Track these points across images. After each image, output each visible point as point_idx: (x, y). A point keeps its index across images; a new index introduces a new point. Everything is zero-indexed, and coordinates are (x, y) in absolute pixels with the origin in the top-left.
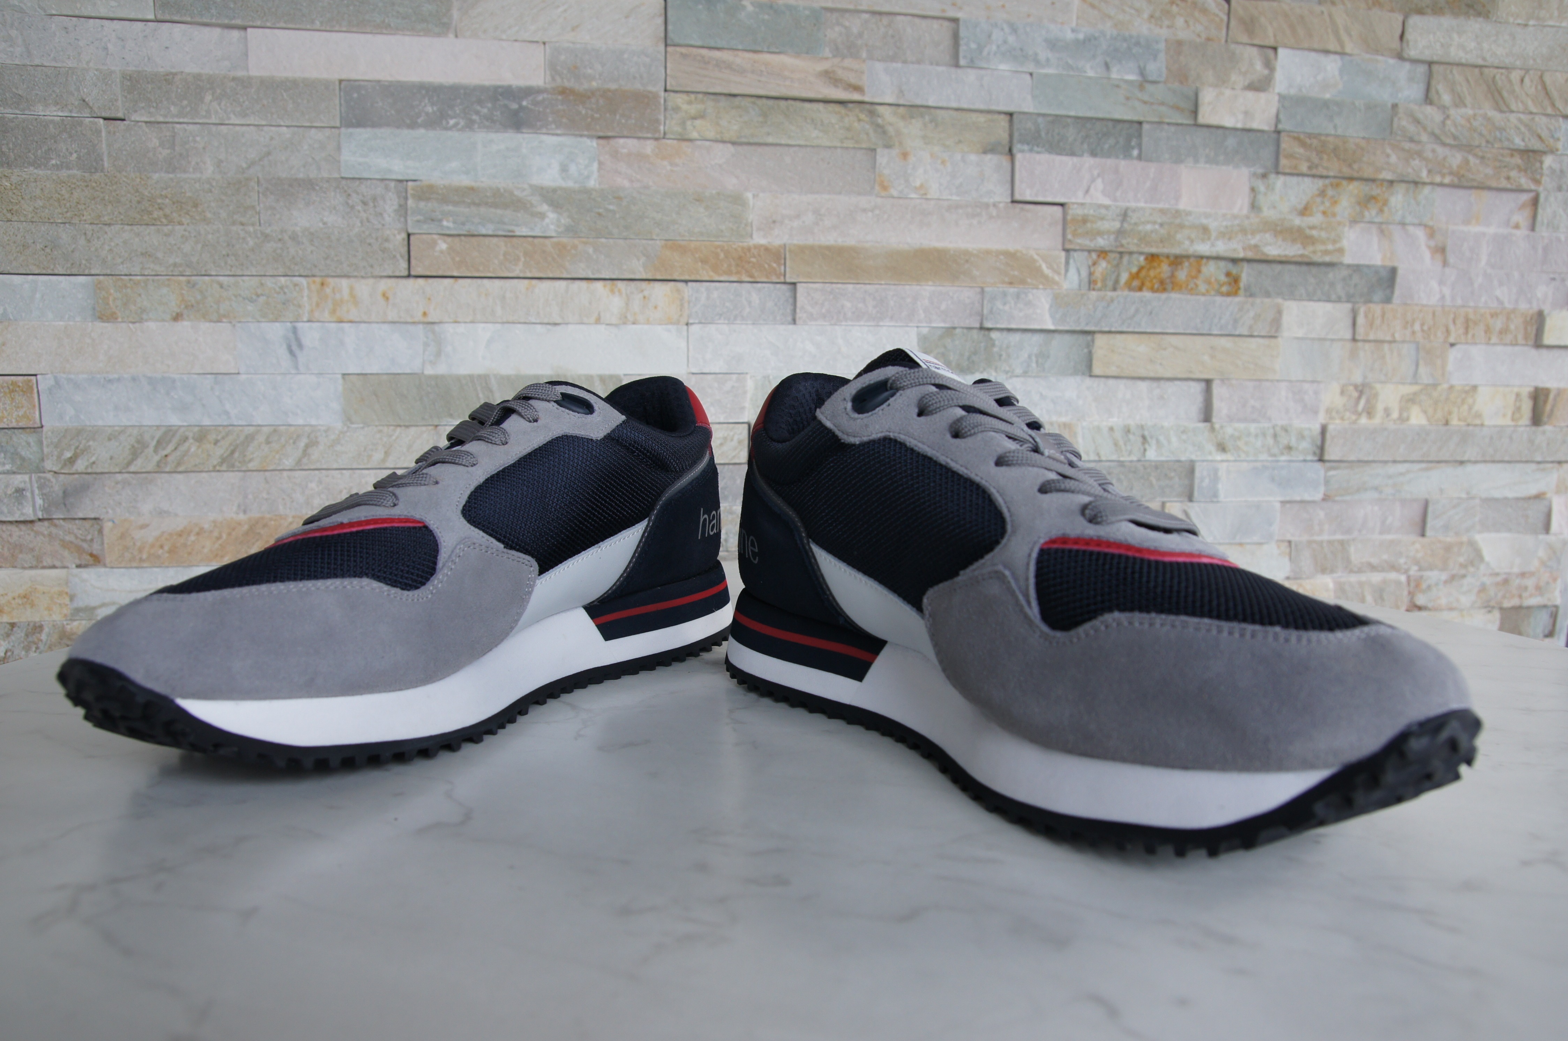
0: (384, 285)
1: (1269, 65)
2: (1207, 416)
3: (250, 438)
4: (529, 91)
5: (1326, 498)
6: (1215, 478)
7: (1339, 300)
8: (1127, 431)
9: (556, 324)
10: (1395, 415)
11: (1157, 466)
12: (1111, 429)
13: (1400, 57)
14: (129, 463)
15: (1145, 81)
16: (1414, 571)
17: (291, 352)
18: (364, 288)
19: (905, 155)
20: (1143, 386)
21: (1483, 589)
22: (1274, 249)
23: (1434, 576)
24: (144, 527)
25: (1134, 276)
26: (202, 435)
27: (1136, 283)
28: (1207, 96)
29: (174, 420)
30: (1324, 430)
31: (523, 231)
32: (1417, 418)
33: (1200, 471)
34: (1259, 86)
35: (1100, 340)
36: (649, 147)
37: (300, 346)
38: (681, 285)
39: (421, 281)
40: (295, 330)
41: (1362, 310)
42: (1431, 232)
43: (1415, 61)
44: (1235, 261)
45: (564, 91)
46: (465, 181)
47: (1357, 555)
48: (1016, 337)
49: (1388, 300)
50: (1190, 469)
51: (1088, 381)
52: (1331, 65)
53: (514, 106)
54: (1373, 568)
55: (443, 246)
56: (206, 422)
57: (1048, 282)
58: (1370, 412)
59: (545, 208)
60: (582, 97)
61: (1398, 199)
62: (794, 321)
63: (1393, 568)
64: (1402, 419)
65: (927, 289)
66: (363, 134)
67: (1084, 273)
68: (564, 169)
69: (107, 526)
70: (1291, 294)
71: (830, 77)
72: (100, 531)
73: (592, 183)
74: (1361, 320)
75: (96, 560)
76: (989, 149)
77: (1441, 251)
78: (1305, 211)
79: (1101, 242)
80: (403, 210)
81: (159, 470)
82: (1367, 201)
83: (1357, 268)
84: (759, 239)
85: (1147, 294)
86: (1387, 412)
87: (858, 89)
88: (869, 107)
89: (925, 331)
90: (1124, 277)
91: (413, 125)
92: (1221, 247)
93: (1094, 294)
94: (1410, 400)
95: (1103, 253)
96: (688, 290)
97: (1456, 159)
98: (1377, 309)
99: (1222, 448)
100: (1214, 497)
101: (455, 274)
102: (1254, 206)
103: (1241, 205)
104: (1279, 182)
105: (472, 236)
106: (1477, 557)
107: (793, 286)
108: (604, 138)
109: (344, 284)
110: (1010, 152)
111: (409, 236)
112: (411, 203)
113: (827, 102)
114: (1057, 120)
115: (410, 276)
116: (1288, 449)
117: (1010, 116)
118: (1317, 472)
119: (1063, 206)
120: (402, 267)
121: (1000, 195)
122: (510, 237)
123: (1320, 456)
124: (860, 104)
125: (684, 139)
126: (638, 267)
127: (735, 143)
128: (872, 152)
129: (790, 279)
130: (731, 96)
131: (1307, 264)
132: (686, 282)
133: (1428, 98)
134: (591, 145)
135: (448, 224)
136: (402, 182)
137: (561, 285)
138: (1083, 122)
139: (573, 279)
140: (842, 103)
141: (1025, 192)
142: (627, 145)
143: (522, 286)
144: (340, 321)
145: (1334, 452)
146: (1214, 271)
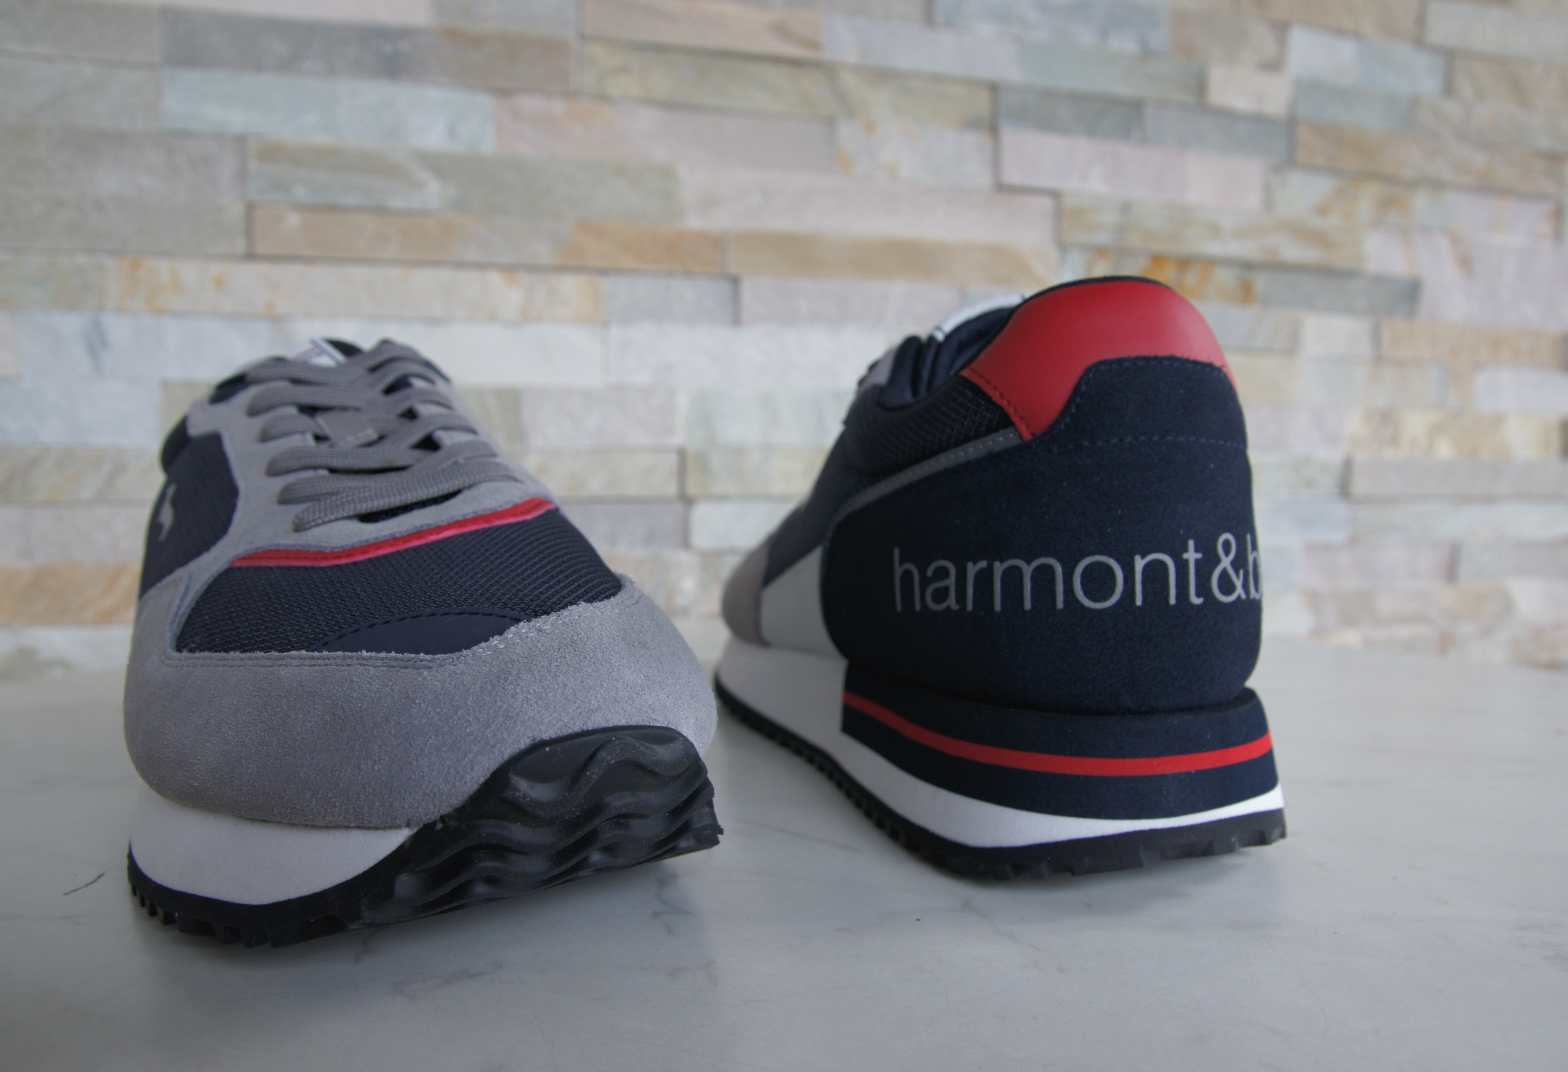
0: (217, 268)
1: (1282, 43)
3: (34, 463)
4: (405, 33)
5: (1354, 541)
7: (1358, 314)
10: (1422, 445)
13: (1419, 42)
15: (1146, 54)
16: (1444, 623)
17: (92, 351)
18: (190, 271)
19: (870, 128)
21: (1516, 644)
22: (1293, 253)
23: (1466, 629)
28: (1217, 76)
30: (1348, 463)
31: (396, 203)
32: (1445, 450)
34: (1272, 66)
36: (558, 107)
37: (104, 343)
38: (597, 278)
39: (265, 264)
40: (98, 324)
41: (1386, 326)
42: (1456, 240)
43: (1435, 50)
44: (1247, 266)
45: (453, 36)
46: (322, 139)
47: (1385, 605)
49: (1412, 314)
52: (1347, 50)
53: (388, 49)
54: (1402, 620)
55: (293, 220)
58: (1394, 441)
59: (424, 176)
60: (476, 42)
61: (1420, 203)
62: (736, 322)
63: (1421, 619)
64: (1430, 450)
65: (898, 289)
66: (191, 77)
67: (1081, 273)
68: (452, 130)
70: (1310, 304)
71: (781, 31)
73: (488, 148)
74: (1385, 338)
76: (970, 124)
77: (1465, 262)
78: (1323, 210)
79: (1101, 238)
80: (242, 175)
82: (1387, 203)
83: (1379, 280)
84: (694, 223)
86: (1413, 442)
87: (813, 44)
88: (828, 69)
91: (258, 67)
92: (1234, 248)
94: (1435, 430)
95: (1101, 252)
96: (606, 284)
97: (1479, 160)
98: (1401, 324)
101: (310, 254)
102: (1268, 203)
103: (1253, 200)
104: (1295, 179)
105: (332, 208)
106: (1508, 607)
107: (735, 281)
108: (502, 93)
109: (164, 267)
110: (993, 130)
111: (250, 208)
112: (253, 165)
113: (777, 60)
114: (1048, 95)
115: (251, 256)
116: (1310, 484)
117: (994, 88)
118: (1340, 510)
119: (1055, 195)
120: (240, 245)
121: (982, 178)
122: (380, 211)
123: (1344, 489)
124: (817, 65)
125: (602, 98)
126: (542, 252)
127: (667, 105)
128: (830, 122)
129: (733, 269)
130: (661, 49)
131: (1325, 272)
132: (603, 272)
133: (1449, 89)
134: (486, 102)
135: (301, 193)
136: (241, 140)
137: (444, 275)
138: (1077, 98)
139: (460, 265)
140: (796, 63)
141: (1013, 176)
142: (531, 103)
143: (394, 273)
144: (159, 312)
145: (1360, 486)
146: (1225, 277)
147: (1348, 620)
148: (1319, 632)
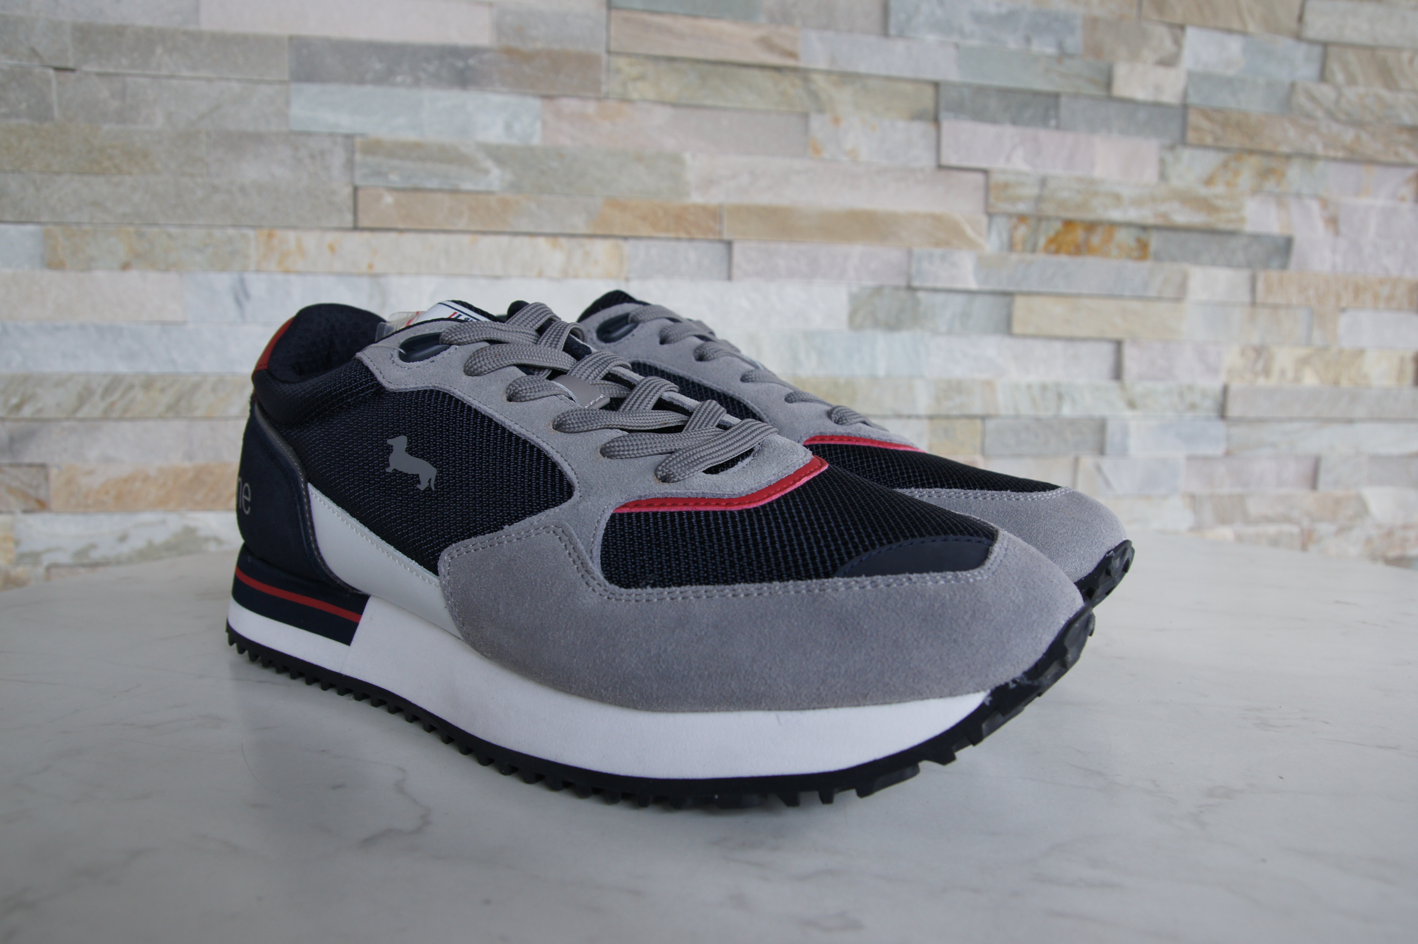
0: (330, 237)
1: (1178, 42)
2: (1118, 373)
3: (196, 387)
4: (474, 51)
5: (1228, 454)
6: (1125, 433)
7: (1239, 267)
8: (1044, 388)
9: (497, 278)
10: (1290, 375)
11: (1072, 422)
12: (1029, 387)
13: (1298, 37)
14: (77, 409)
15: (1063, 55)
16: (1306, 523)
17: (238, 302)
18: (311, 240)
19: (836, 121)
20: (1058, 346)
21: (1369, 540)
22: (1181, 217)
23: (1324, 528)
24: (90, 473)
25: (1051, 241)
26: (148, 383)
27: (1053, 247)
28: (1121, 71)
29: (121, 368)
30: (1225, 390)
31: (468, 186)
32: (1310, 379)
33: (1112, 427)
34: (1169, 62)
35: (1020, 302)
36: (591, 107)
37: (247, 295)
38: (621, 242)
39: (367, 235)
40: (242, 281)
41: (1261, 276)
42: (1325, 203)
43: (1312, 42)
44: (1145, 228)
45: (509, 52)
46: (411, 136)
47: (1255, 507)
48: (940, 298)
49: (1284, 266)
50: (1101, 426)
51: (1008, 341)
52: (1235, 45)
53: (460, 64)
54: (1269, 520)
55: (389, 199)
56: (154, 370)
57: (971, 244)
58: (1267, 372)
59: (489, 164)
60: (528, 57)
61: (1294, 172)
62: (729, 278)
63: (1287, 519)
64: (1297, 379)
65: (857, 250)
66: (312, 89)
67: (1005, 236)
68: (508, 127)
69: (54, 472)
70: (1196, 259)
71: (767, 44)
72: (47, 478)
73: (536, 141)
74: (1260, 286)
75: (42, 506)
76: (917, 116)
77: (1333, 222)
78: (1209, 181)
79: (1022, 207)
80: (350, 165)
81: (106, 417)
82: (1265, 173)
83: (1256, 237)
84: (696, 198)
85: (1063, 258)
86: (1283, 373)
87: (792, 55)
88: (803, 74)
89: (855, 289)
90: (1042, 241)
91: (361, 81)
92: (1133, 215)
93: (1014, 257)
94: (1304, 362)
95: (1022, 218)
96: (627, 247)
97: (1349, 135)
98: (1274, 275)
99: (1132, 405)
100: (1123, 451)
101: (401, 226)
102: (1163, 176)
103: (1150, 175)
104: (1186, 154)
105: (416, 190)
106: (1363, 510)
107: (729, 244)
108: (548, 97)
109: (291, 236)
110: (936, 121)
111: (356, 189)
112: (358, 157)
113: (763, 67)
114: (980, 90)
115: (356, 228)
116: (1193, 407)
117: (936, 85)
118: (1219, 428)
119: (985, 172)
120: (348, 219)
121: (926, 160)
122: (455, 191)
123: (1222, 413)
124: (795, 70)
125: (625, 100)
126: (579, 223)
127: (674, 105)
128: (805, 116)
129: (726, 237)
130: (671, 59)
131: (1211, 231)
132: (625, 238)
133: (1323, 76)
134: (536, 103)
135: (394, 178)
136: (349, 137)
137: (504, 240)
138: (1004, 92)
139: (516, 234)
140: (777, 69)
141: (950, 158)
142: (569, 105)
143: (466, 239)
144: (287, 272)
145: (1234, 410)
146: (1125, 237)
147: (1224, 520)
148: (1197, 528)
